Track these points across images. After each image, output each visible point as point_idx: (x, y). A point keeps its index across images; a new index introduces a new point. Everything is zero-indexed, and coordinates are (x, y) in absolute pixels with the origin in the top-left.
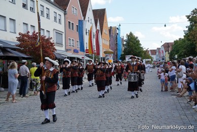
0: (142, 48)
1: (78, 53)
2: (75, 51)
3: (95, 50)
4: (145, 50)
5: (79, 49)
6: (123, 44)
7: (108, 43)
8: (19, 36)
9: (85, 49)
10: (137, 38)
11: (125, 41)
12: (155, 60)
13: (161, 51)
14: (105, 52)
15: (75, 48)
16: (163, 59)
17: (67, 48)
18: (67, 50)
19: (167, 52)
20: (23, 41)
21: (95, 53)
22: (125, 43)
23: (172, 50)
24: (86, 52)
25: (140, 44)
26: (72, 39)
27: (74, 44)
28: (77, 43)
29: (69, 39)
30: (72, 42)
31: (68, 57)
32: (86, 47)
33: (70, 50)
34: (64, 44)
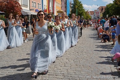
0: (84, 10)
3: (51, 10)
4: (86, 11)
6: (71, 7)
7: (60, 6)
9: (44, 9)
10: (80, 2)
11: (72, 4)
12: (93, 18)
13: (97, 12)
14: (58, 12)
15: (36, 8)
16: (98, 18)
17: (30, 8)
18: (31, 10)
19: (101, 13)
21: (51, 12)
22: (72, 6)
23: (105, 12)
25: (83, 7)
26: (34, 2)
27: (36, 5)
28: (38, 5)
29: (32, 2)
30: (34, 4)
31: (31, 15)
32: (45, 8)
33: (33, 10)
34: (28, 5)
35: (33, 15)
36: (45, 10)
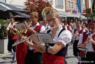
1: (76, 13)
2: (74, 12)
5: (77, 10)
8: (26, 1)
15: (73, 9)
17: (67, 10)
18: (67, 11)
20: (29, 5)
24: (84, 12)
26: (71, 1)
27: (73, 5)
28: (76, 5)
29: (69, 2)
30: (71, 4)
31: (68, 17)
32: (84, 8)
33: (70, 11)
34: (64, 6)
35: (70, 17)
36: (84, 10)
